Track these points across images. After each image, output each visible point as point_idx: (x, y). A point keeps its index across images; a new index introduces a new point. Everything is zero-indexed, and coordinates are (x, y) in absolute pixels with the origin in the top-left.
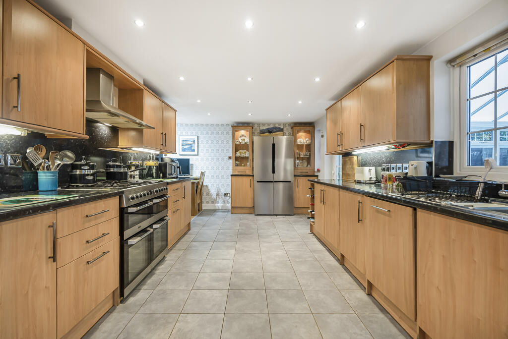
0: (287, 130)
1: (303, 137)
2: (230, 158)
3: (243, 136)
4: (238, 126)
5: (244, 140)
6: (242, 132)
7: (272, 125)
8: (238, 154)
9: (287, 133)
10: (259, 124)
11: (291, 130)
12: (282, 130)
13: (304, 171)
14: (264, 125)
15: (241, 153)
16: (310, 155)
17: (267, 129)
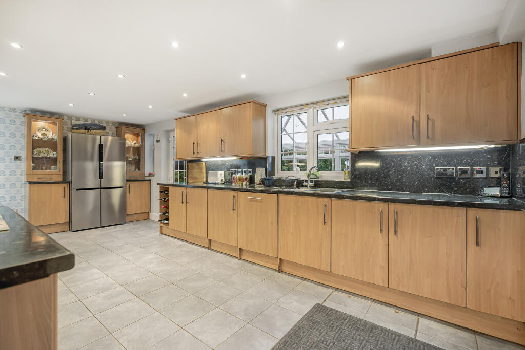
0: (111, 129)
1: (130, 139)
2: (17, 158)
3: (45, 129)
4: (34, 114)
5: (45, 134)
6: (41, 124)
7: (89, 120)
8: (36, 154)
9: (110, 133)
10: (70, 117)
11: (115, 130)
12: (104, 128)
13: (134, 175)
14: (78, 119)
15: (39, 152)
16: (140, 159)
17: (83, 125)
